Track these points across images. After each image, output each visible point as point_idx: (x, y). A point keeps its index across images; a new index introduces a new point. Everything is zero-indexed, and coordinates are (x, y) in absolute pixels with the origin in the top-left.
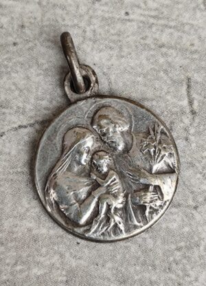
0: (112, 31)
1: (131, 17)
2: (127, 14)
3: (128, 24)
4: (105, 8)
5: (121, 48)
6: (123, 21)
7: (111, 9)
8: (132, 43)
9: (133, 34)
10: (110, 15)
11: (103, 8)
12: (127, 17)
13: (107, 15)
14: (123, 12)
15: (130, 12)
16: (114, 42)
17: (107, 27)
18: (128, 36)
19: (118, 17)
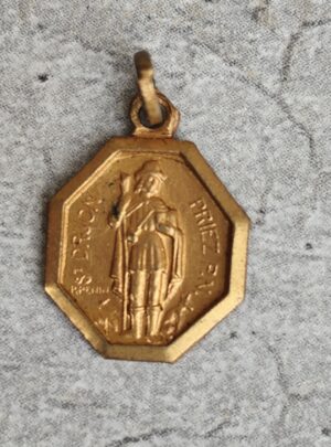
0: (284, 277)
1: (317, 252)
2: (309, 246)
3: (312, 263)
4: (272, 237)
5: (298, 305)
6: (302, 259)
7: (282, 238)
8: (317, 297)
9: (320, 282)
10: (280, 249)
11: (267, 236)
12: (308, 253)
13: (274, 249)
14: (302, 244)
15: (314, 243)
16: (287, 294)
17: (274, 270)
18: (311, 285)
19: (293, 251)
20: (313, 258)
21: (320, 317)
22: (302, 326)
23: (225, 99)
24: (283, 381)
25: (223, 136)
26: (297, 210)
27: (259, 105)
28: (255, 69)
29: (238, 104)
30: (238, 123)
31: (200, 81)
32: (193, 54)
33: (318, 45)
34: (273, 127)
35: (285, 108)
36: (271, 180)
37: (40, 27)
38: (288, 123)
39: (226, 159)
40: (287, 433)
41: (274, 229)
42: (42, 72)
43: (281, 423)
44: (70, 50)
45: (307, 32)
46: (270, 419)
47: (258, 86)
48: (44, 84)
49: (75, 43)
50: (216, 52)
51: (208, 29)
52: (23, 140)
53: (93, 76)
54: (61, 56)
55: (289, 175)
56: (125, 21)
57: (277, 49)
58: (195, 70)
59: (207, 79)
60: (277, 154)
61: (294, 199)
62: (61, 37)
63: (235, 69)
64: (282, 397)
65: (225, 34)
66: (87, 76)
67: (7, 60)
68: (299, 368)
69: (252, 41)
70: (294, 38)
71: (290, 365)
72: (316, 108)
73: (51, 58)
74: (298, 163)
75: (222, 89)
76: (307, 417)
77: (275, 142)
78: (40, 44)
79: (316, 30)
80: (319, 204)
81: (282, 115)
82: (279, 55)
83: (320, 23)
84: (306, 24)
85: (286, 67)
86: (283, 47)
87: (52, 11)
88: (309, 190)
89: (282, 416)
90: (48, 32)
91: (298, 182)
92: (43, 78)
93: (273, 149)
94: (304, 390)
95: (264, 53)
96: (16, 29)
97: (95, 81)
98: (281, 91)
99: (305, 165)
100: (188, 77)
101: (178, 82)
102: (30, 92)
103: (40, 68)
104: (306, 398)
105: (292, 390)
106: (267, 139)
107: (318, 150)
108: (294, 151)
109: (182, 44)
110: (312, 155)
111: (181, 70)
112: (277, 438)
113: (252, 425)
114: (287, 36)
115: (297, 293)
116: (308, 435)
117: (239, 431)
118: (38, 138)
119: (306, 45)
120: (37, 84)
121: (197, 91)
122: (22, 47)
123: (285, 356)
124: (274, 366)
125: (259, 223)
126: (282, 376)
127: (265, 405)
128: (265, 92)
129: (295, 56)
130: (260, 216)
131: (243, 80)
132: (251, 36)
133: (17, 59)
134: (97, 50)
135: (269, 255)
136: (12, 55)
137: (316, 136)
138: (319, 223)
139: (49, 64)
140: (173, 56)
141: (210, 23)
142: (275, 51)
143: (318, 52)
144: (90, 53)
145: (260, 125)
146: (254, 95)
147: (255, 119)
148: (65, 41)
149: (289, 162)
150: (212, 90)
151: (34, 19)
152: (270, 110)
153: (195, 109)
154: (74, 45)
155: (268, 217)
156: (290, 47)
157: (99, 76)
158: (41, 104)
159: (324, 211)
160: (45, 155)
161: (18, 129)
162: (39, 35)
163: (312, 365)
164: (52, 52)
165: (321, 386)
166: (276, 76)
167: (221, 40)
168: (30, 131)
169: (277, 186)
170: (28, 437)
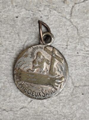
20: (79, 56)
21: (81, 69)
22: (77, 71)
23: (58, 21)
24: (73, 83)
25: (58, 29)
26: (75, 45)
27: (65, 22)
28: (64, 14)
29: (61, 22)
30: (61, 26)
31: (52, 17)
32: (50, 11)
33: (78, 8)
34: (69, 27)
35: (72, 22)
36: (69, 39)
37: (16, 6)
38: (72, 26)
39: (58, 34)
40: (74, 95)
41: (70, 49)
42: (17, 16)
43: (73, 92)
44: (23, 11)
45: (76, 5)
46: (70, 92)
47: (65, 18)
48: (17, 19)
49: (24, 9)
50: (56, 10)
51: (54, 5)
52: (13, 31)
53: (28, 16)
54: (21, 12)
55: (73, 37)
56: (35, 4)
57: (69, 9)
58: (51, 15)
59: (54, 16)
60: (70, 33)
61: (74, 42)
62: (21, 8)
63: (60, 14)
64: (73, 87)
65: (58, 6)
66: (27, 17)
67: (9, 13)
68: (76, 80)
69: (63, 8)
70: (73, 7)
71: (74, 79)
72: (78, 22)
73: (19, 13)
74: (75, 34)
75: (57, 18)
76: (78, 91)
77: (69, 30)
78: (16, 10)
79: (78, 5)
80: (80, 43)
81: (71, 24)
82: (70, 11)
83: (79, 3)
84: (75, 4)
85: (71, 13)
86: (70, 9)
87: (18, 2)
88: (77, 40)
89: (73, 91)
90: (18, 7)
91: (75, 39)
92: (17, 17)
93: (69, 32)
94: (78, 85)
95: (66, 10)
96: (11, 6)
97: (29, 18)
98: (70, 19)
99: (76, 35)
100: (49, 16)
101: (47, 17)
102: (14, 20)
103: (16, 15)
104: (78, 87)
105: (75, 85)
106: (68, 29)
107: (79, 32)
108: (74, 32)
109: (48, 9)
110: (78, 33)
111: (48, 15)
112: (72, 96)
113: (66, 93)
114: (71, 6)
115: (75, 63)
116: (79, 95)
117: (63, 94)
118: (16, 31)
119: (76, 8)
120: (16, 19)
121: (52, 19)
122: (12, 10)
123: (73, 77)
124: (71, 80)
125: (66, 48)
126: (73, 82)
127: (69, 89)
128: (67, 19)
129: (73, 11)
130: (67, 47)
131: (62, 16)
132: (63, 6)
133: (11, 13)
134: (29, 11)
135: (69, 55)
136: (10, 12)
137: (78, 28)
138: (80, 48)
139: (18, 14)
140: (46, 11)
141: (54, 4)
142: (69, 10)
143: (78, 10)
144: (27, 11)
145: (66, 26)
146: (64, 20)
147: (65, 25)
148: (22, 9)
149: (73, 34)
150: (55, 19)
151: (14, 4)
152: (68, 23)
153: (51, 23)
154: (24, 10)
155: (68, 47)
156: (72, 9)
157: (29, 16)
158: (17, 23)
159: (81, 45)
160: (18, 34)
161: (12, 29)
162: (16, 8)
163: (79, 79)
164: (19, 11)
165: (81, 84)
166: (69, 15)
167: (57, 8)
168: (14, 29)
169: (70, 40)
170: (16, 98)
